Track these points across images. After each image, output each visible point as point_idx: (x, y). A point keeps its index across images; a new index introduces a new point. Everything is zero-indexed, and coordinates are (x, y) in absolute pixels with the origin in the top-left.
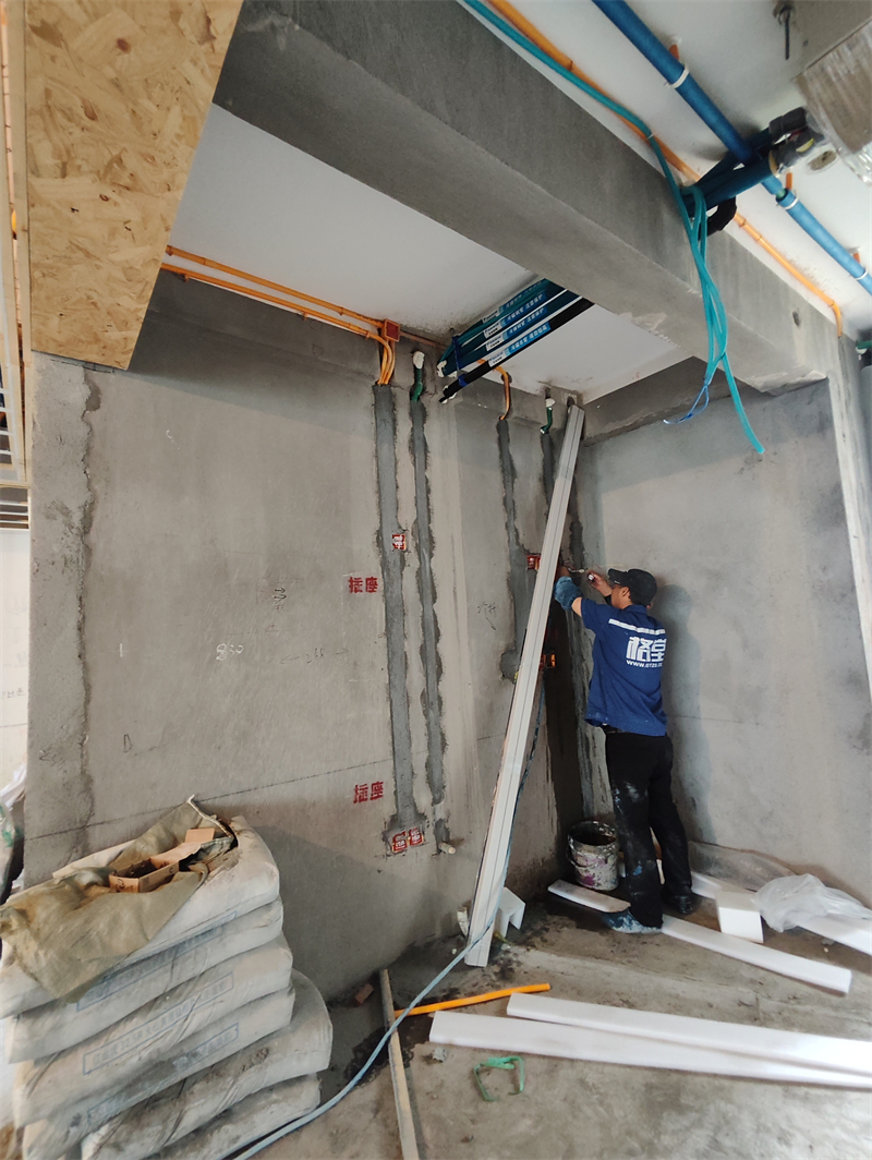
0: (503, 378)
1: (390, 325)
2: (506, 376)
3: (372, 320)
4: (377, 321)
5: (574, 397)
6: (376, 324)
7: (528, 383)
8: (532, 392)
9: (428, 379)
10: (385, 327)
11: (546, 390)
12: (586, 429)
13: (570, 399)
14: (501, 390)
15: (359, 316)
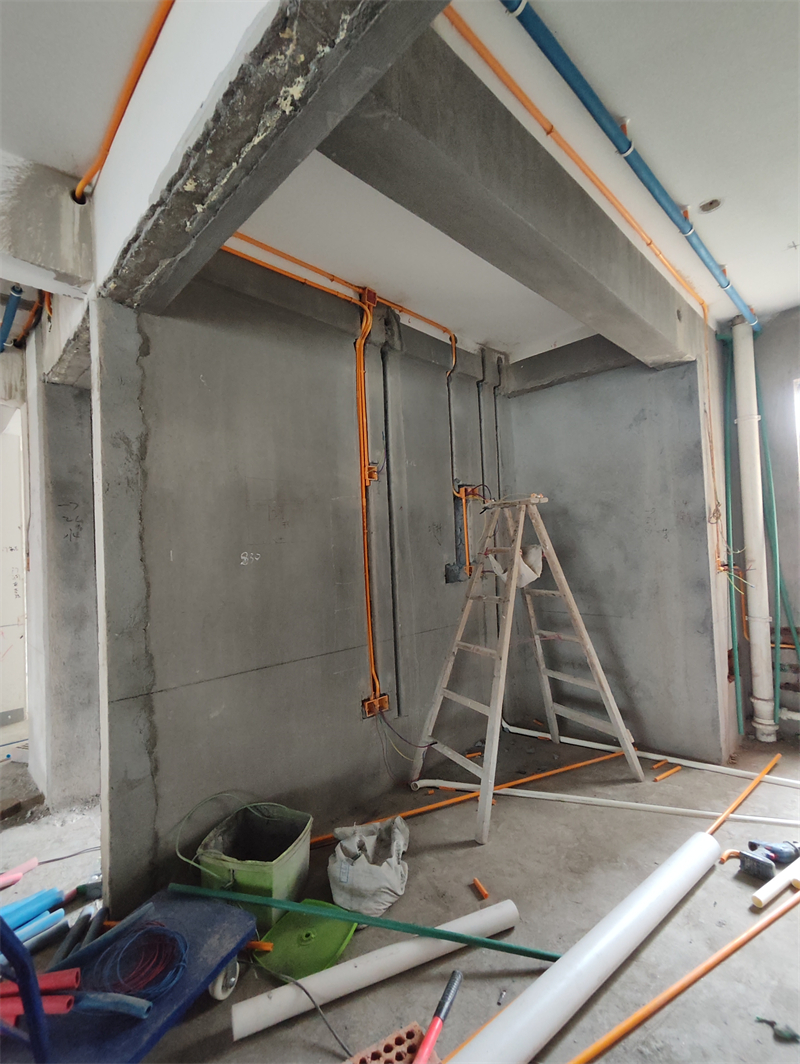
0: (451, 339)
1: (369, 292)
2: (453, 338)
3: (356, 287)
4: (359, 287)
5: (502, 356)
6: (358, 290)
7: (469, 344)
8: (472, 352)
9: (396, 338)
10: (366, 294)
11: (482, 350)
12: (511, 384)
13: (499, 359)
14: (449, 349)
15: (346, 283)
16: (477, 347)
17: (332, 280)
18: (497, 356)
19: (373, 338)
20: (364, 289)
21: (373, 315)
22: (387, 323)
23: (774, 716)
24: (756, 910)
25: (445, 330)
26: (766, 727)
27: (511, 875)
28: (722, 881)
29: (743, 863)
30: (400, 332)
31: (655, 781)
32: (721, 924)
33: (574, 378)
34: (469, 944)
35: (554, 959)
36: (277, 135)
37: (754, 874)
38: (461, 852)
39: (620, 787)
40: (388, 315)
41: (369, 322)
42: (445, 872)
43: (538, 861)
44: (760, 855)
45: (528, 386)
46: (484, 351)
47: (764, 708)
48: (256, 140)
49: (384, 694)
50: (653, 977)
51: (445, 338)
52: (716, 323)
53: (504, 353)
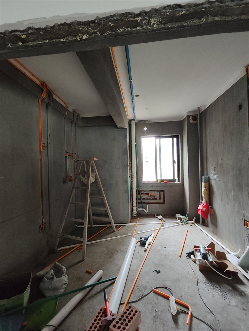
0: (66, 106)
6: (41, 82)
7: (70, 109)
9: (52, 102)
12: (80, 123)
13: (77, 115)
14: (65, 109)
15: (37, 79)
16: (72, 110)
17: (33, 76)
18: (76, 114)
19: (45, 100)
20: (44, 83)
21: (46, 92)
22: (49, 96)
23: (137, 210)
24: (145, 251)
25: (65, 103)
26: (135, 213)
27: (95, 265)
28: (138, 247)
29: (141, 242)
30: (53, 100)
31: (118, 230)
32: (141, 256)
33: (98, 126)
34: (93, 286)
35: (116, 278)
36: (70, 42)
37: (143, 244)
38: (79, 265)
39: (111, 234)
40: (50, 94)
41: (44, 95)
42: (77, 272)
43: (101, 259)
44: (143, 239)
45: (86, 125)
46: (74, 111)
47: (135, 208)
48: (62, 40)
49: (45, 223)
50: (134, 272)
51: (64, 105)
52: (129, 120)
53: (78, 114)
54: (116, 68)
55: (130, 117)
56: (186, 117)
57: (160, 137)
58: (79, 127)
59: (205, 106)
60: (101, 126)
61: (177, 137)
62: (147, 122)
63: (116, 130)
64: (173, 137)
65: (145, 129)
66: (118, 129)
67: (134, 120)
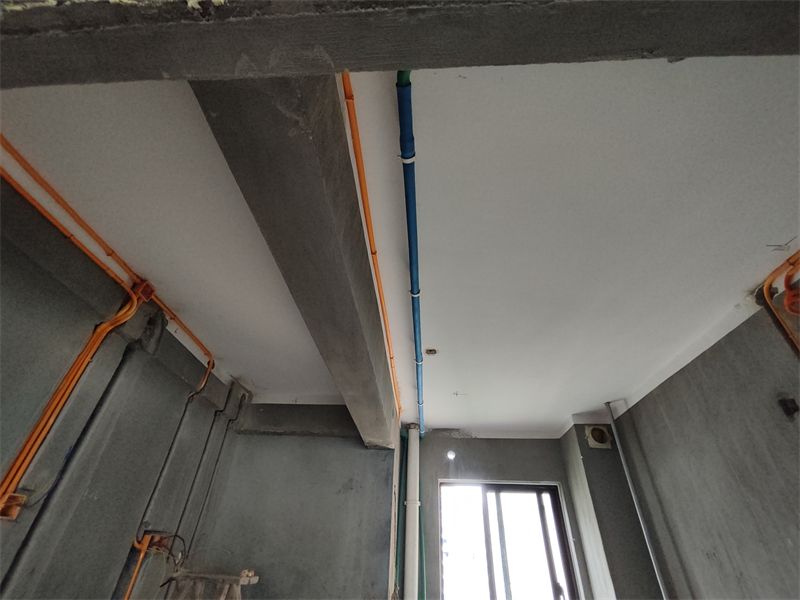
0: (209, 363)
1: (148, 286)
2: (211, 364)
3: (134, 274)
4: (137, 276)
5: (247, 395)
6: (135, 278)
7: (223, 374)
8: (223, 381)
9: (153, 341)
10: (142, 285)
11: (233, 383)
12: (246, 421)
13: (244, 396)
14: (203, 371)
15: (125, 266)
16: (229, 379)
17: (108, 255)
18: (242, 392)
19: (125, 330)
20: (143, 281)
21: (140, 309)
22: (151, 322)
25: (207, 353)
30: (160, 337)
33: (302, 434)
40: (156, 315)
41: (129, 313)
45: (262, 429)
46: (235, 383)
51: (204, 361)
52: (402, 424)
53: (249, 392)
54: (374, 253)
55: (407, 414)
56: (574, 431)
57: (499, 488)
58: (239, 432)
59: (625, 400)
60: (312, 434)
61: (553, 492)
62: (456, 435)
63: (357, 452)
64: (539, 490)
65: (451, 456)
66: (363, 451)
67: (417, 425)
